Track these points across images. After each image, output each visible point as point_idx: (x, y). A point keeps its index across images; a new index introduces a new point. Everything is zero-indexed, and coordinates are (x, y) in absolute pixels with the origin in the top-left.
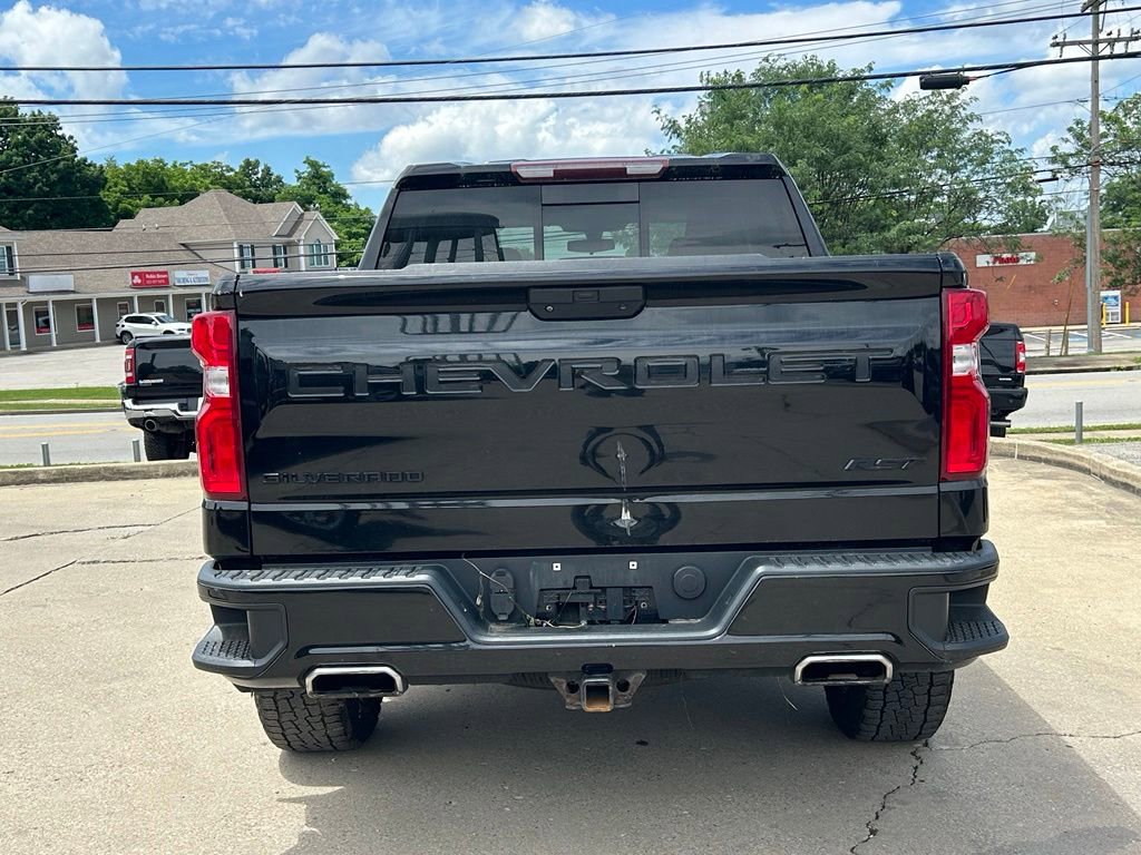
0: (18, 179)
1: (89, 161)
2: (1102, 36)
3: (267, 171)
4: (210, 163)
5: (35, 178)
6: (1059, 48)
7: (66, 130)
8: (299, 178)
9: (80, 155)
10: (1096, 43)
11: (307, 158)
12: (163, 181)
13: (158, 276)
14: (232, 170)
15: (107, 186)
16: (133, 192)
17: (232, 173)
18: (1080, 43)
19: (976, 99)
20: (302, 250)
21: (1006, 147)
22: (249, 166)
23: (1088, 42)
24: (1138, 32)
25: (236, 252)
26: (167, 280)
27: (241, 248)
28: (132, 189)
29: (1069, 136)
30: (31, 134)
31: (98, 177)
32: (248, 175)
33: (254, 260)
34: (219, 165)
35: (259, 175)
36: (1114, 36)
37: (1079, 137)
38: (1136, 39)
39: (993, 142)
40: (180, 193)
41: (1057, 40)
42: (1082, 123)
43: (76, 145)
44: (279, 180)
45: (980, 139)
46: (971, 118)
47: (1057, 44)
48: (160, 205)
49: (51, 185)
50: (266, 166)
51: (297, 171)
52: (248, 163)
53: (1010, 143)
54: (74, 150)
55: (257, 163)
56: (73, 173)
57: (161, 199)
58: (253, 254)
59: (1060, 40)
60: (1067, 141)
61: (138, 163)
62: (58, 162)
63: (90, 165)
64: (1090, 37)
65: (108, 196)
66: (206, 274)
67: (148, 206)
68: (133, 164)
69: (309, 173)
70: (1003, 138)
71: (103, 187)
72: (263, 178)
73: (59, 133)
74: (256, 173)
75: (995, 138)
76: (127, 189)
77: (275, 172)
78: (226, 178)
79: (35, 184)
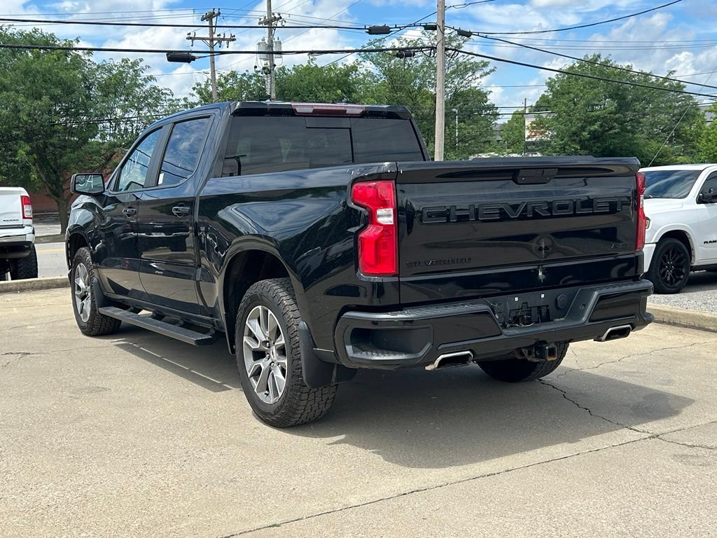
2: (215, 36)
6: (190, 40)
10: (212, 40)
18: (203, 39)
19: (149, 67)
21: (171, 97)
23: (207, 39)
24: (234, 36)
29: (194, 92)
36: (222, 37)
37: (200, 93)
38: (234, 40)
39: (162, 94)
41: (191, 36)
42: (200, 85)
45: (154, 91)
46: (151, 78)
47: (191, 38)
53: (173, 95)
59: (192, 35)
60: (193, 95)
64: (208, 36)
70: (168, 92)
75: (164, 91)
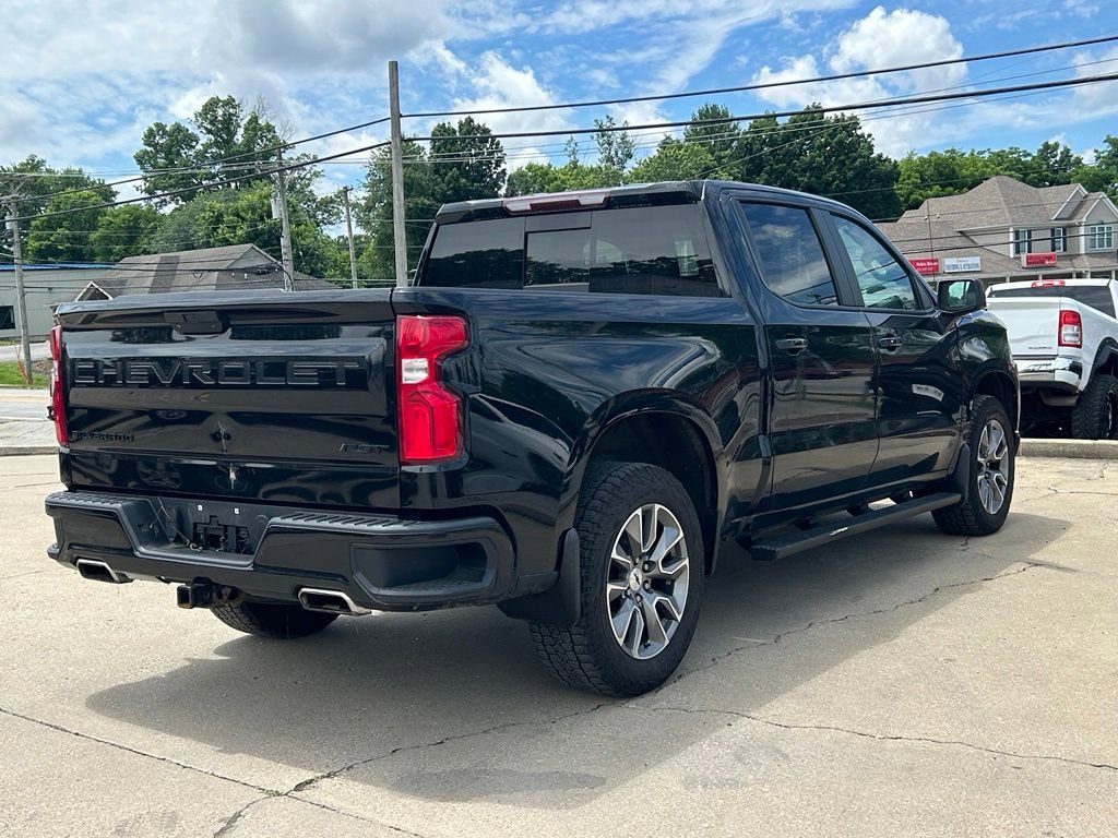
0: (819, 178)
1: (884, 157)
3: (1067, 151)
4: (1007, 150)
5: (833, 175)
7: (865, 130)
8: (1098, 158)
9: (876, 152)
11: (1108, 136)
12: (954, 171)
13: (929, 264)
14: (1029, 155)
15: (901, 179)
16: (924, 183)
17: (1029, 158)
20: (1082, 231)
22: (1048, 149)
25: (1012, 237)
26: (937, 268)
27: (1017, 233)
28: (923, 180)
30: (832, 136)
31: (891, 172)
32: (1046, 159)
33: (1030, 243)
34: (1016, 151)
35: (1058, 158)
40: (970, 181)
43: (873, 142)
44: (1078, 161)
48: (950, 194)
49: (847, 182)
50: (1065, 147)
51: (1096, 151)
52: (1047, 146)
54: (871, 148)
55: (1057, 146)
56: (868, 170)
57: (951, 189)
58: (1029, 236)
61: (931, 155)
62: (854, 160)
63: (886, 160)
65: (900, 189)
66: (977, 260)
67: (937, 196)
68: (926, 157)
69: (1111, 151)
71: (897, 181)
72: (1062, 160)
73: (859, 132)
74: (1055, 156)
76: (919, 181)
77: (1074, 154)
78: (1023, 163)
79: (834, 181)
